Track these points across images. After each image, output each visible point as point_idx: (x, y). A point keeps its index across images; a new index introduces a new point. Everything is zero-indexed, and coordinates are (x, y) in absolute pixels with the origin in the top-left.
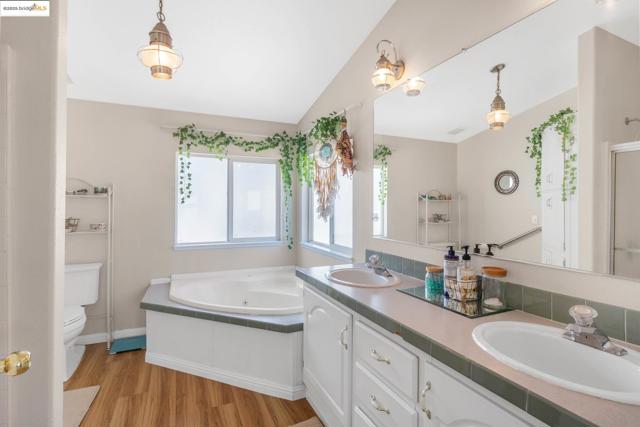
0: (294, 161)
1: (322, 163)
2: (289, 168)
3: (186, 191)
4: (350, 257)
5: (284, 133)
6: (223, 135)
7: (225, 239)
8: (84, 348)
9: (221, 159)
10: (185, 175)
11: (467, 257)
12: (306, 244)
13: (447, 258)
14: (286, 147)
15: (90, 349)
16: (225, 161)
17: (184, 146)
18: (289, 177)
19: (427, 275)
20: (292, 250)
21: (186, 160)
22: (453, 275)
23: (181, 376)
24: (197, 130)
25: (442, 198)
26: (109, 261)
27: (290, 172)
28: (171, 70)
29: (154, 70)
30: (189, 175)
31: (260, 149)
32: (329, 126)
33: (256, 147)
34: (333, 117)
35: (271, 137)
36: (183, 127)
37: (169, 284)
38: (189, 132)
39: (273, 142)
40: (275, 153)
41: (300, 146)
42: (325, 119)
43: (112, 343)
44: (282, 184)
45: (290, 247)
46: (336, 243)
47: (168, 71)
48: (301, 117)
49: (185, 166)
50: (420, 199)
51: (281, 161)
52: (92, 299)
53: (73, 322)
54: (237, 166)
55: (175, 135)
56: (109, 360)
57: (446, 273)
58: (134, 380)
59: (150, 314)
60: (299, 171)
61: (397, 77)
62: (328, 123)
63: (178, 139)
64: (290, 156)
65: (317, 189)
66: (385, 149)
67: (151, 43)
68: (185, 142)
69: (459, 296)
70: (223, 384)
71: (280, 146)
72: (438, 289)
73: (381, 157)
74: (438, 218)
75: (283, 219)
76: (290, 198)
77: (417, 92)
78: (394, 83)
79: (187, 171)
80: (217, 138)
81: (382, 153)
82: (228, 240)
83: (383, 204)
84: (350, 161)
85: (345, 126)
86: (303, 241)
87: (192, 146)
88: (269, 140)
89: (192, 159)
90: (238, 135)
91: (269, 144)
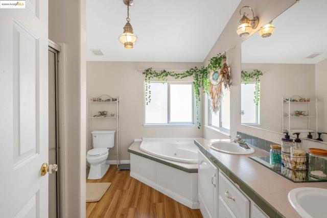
0: (201, 82)
1: (214, 83)
2: (198, 86)
3: (149, 99)
4: (229, 135)
5: (196, 68)
6: (165, 71)
7: (167, 122)
8: (109, 165)
9: (164, 83)
10: (148, 92)
11: (298, 141)
12: (208, 127)
13: (283, 140)
14: (197, 75)
15: (111, 166)
16: (166, 84)
17: (148, 78)
18: (198, 91)
19: (271, 150)
20: (200, 129)
21: (148, 85)
22: (288, 152)
23: (143, 185)
24: (153, 70)
25: (302, 100)
26: (118, 130)
27: (199, 88)
28: (132, 43)
29: (126, 44)
30: (150, 92)
31: (183, 77)
32: (217, 61)
33: (181, 76)
34: (219, 56)
35: (189, 71)
36: (147, 69)
37: (141, 142)
38: (150, 72)
39: (189, 73)
40: (191, 79)
41: (204, 74)
42: (215, 58)
43: (119, 165)
44: (195, 95)
45: (199, 128)
46: (223, 127)
47: (131, 44)
48: (205, 58)
49: (148, 87)
50: (284, 101)
51: (194, 83)
52: (112, 146)
53: (103, 154)
54: (172, 86)
55: (144, 73)
56: (117, 172)
57: (283, 150)
58: (124, 183)
59: (132, 155)
60: (203, 87)
61: (254, 27)
62: (216, 60)
63: (145, 75)
64: (199, 80)
65: (211, 96)
66: (259, 72)
67: (124, 32)
68: (148, 76)
69: (291, 166)
70: (160, 193)
71: (194, 75)
72: (278, 160)
73: (256, 77)
74: (299, 114)
75: (195, 112)
76: (199, 102)
77: (269, 35)
78: (252, 31)
79: (149, 90)
80: (162, 73)
81: (256, 74)
82: (168, 123)
83: (257, 105)
84: (228, 80)
85: (225, 60)
86: (206, 125)
87: (151, 78)
88: (187, 72)
89: (151, 84)
90: (172, 71)
91: (187, 74)
